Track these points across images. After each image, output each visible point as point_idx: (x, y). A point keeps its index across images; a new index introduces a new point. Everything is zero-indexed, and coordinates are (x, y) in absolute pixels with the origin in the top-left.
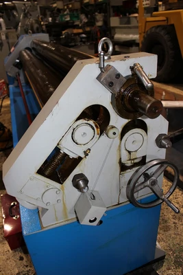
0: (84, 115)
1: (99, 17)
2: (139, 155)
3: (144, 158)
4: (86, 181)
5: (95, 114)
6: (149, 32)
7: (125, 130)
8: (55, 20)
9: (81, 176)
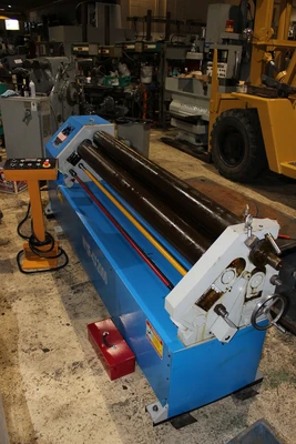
0: (231, 265)
1: (147, 70)
2: (258, 290)
3: (261, 292)
4: (224, 309)
5: (238, 264)
6: (224, 115)
7: (253, 273)
8: (97, 82)
9: (221, 306)
